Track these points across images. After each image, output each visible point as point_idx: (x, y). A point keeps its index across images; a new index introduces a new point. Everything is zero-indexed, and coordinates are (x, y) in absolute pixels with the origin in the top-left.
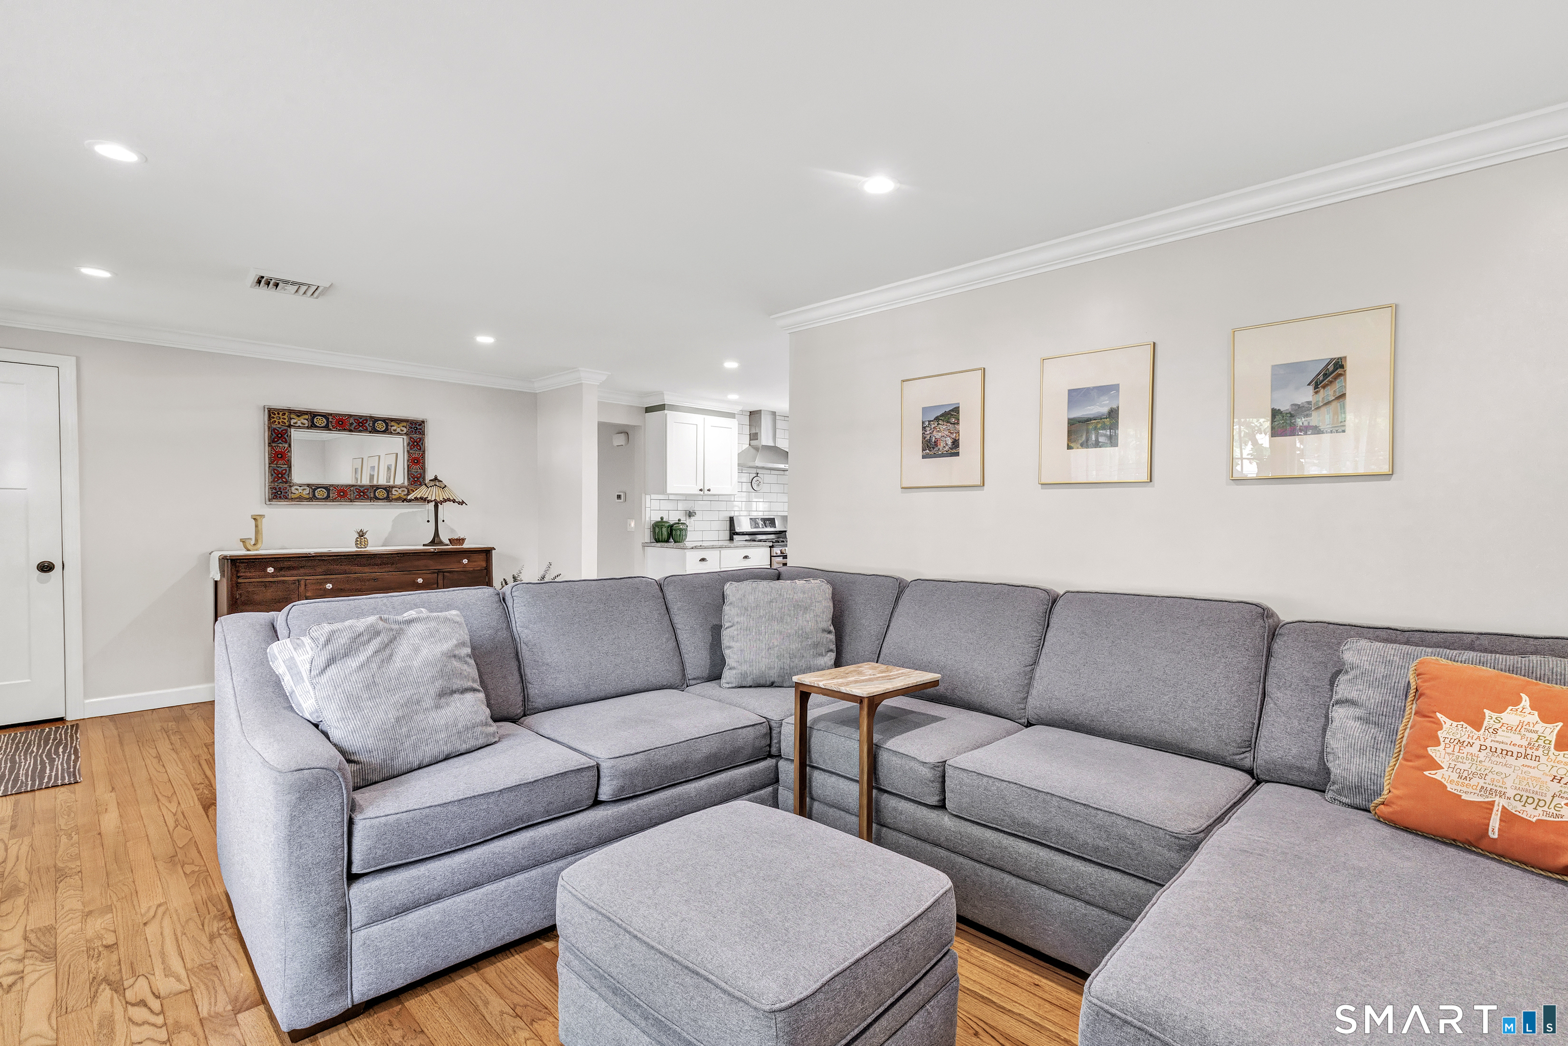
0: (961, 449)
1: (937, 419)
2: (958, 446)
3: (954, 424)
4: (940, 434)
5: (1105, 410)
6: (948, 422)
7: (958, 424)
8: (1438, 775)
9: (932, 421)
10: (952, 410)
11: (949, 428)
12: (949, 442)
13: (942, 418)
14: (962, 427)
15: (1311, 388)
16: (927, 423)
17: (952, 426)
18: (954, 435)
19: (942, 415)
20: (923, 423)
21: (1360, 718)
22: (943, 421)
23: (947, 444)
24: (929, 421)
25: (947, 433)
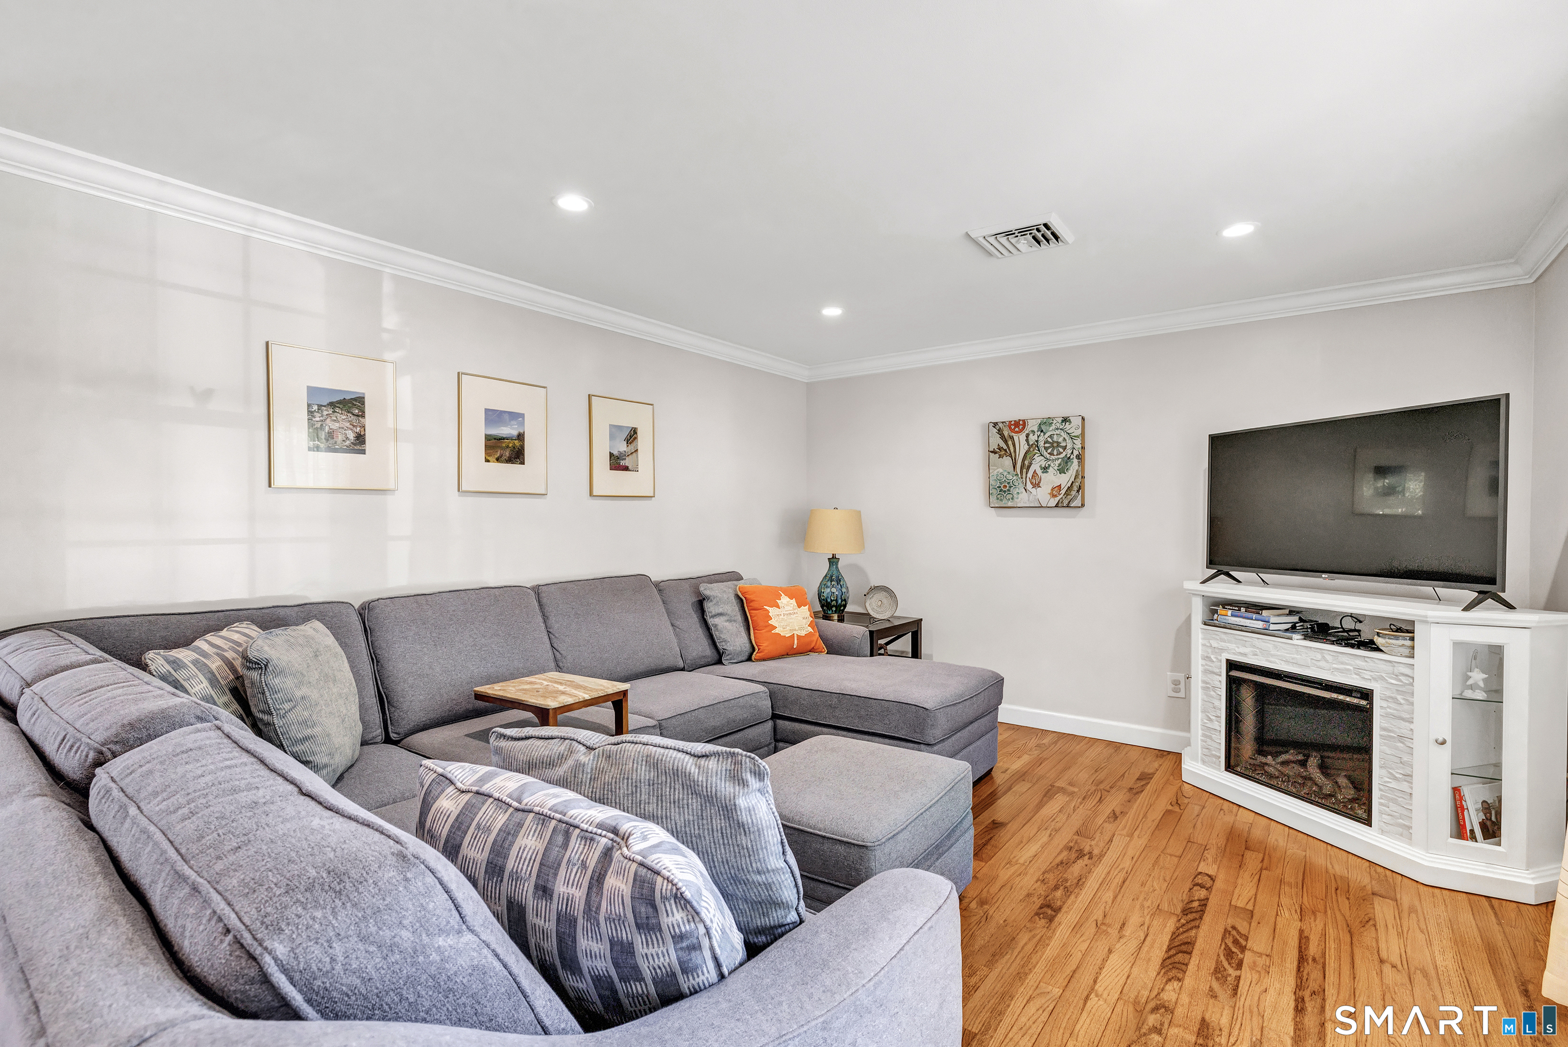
0: (368, 446)
1: (332, 405)
2: (363, 442)
3: (357, 416)
4: (337, 425)
5: (515, 433)
6: (349, 412)
7: (363, 416)
8: (776, 631)
9: (324, 406)
10: (355, 399)
11: (350, 419)
12: (351, 436)
13: (341, 406)
14: (369, 421)
15: (625, 442)
16: (315, 408)
17: (355, 417)
18: (358, 429)
19: (340, 402)
20: (309, 406)
21: (728, 620)
22: (342, 410)
23: (347, 438)
24: (320, 406)
25: (348, 424)
